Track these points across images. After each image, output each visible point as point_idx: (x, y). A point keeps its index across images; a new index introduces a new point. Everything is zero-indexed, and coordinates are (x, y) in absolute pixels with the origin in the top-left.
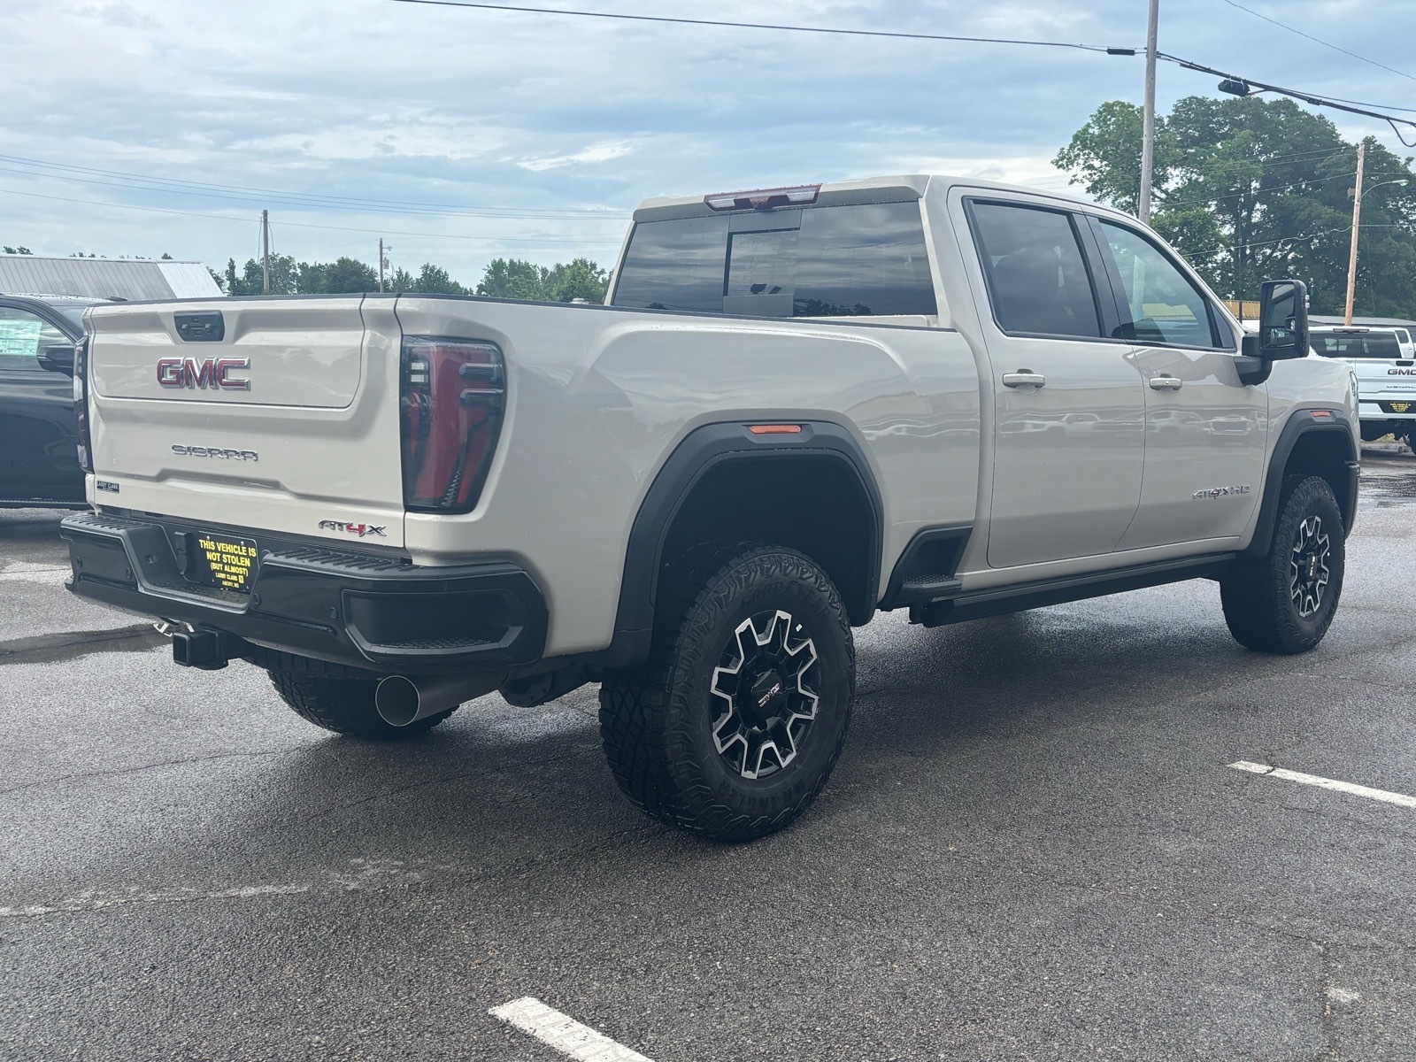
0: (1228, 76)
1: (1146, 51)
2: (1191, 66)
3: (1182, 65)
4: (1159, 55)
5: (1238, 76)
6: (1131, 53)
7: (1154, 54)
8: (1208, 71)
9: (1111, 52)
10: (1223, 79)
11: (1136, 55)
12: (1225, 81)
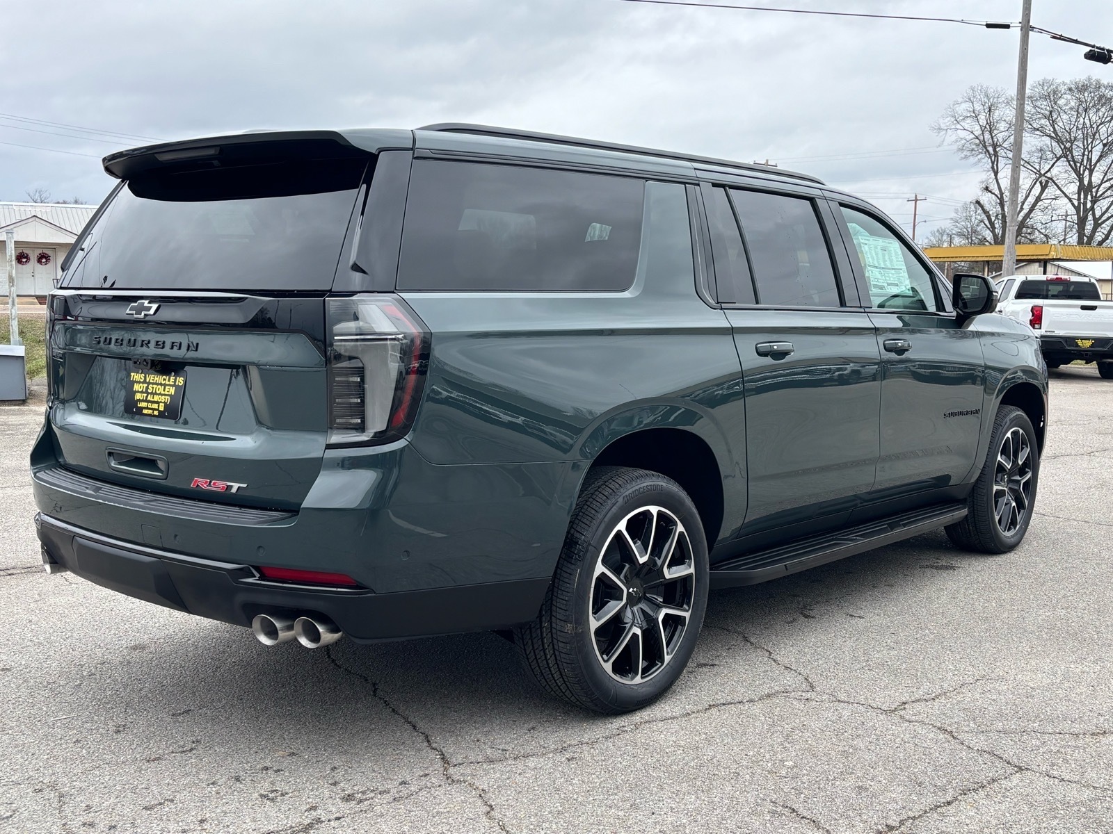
0: (1093, 46)
1: (1020, 25)
2: (1060, 38)
3: (1053, 37)
4: (1032, 28)
5: (1102, 46)
6: (1007, 27)
7: (1026, 28)
8: (1076, 41)
9: (988, 26)
10: (1088, 49)
11: (1011, 29)
12: (1091, 51)
